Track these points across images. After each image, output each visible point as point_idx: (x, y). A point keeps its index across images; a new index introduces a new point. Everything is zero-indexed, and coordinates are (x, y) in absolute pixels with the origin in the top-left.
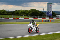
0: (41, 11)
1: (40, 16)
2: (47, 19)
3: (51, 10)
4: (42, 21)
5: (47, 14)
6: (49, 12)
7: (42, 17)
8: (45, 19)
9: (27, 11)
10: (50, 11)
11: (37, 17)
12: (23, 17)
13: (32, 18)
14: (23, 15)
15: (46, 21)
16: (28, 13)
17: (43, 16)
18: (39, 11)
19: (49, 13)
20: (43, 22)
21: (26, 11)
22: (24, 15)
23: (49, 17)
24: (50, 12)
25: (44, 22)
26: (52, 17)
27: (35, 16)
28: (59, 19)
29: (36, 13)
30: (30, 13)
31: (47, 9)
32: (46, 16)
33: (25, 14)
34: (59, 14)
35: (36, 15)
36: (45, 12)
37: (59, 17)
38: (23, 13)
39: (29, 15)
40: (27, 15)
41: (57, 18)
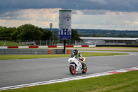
0: (46, 29)
1: (43, 42)
2: (60, 47)
3: (70, 26)
4: (49, 52)
5: (61, 35)
6: (64, 32)
7: (48, 44)
8: (56, 47)
9: (14, 28)
10: (66, 28)
11: (38, 44)
13: (26, 45)
14: (4, 40)
15: (57, 52)
16: (17, 34)
17: (52, 40)
18: (40, 29)
19: (65, 34)
20: (50, 55)
21: (11, 30)
22: (8, 40)
23: (65, 43)
24: (67, 32)
25: (52, 54)
26: (72, 43)
27: (32, 40)
28: (88, 46)
29: (35, 33)
30: (21, 34)
31: (60, 25)
32: (56, 39)
33: (10, 36)
34: (87, 34)
35: (36, 39)
36: (56, 32)
37: (88, 43)
38: (4, 35)
39: (19, 38)
40: (14, 39)
41: (83, 44)
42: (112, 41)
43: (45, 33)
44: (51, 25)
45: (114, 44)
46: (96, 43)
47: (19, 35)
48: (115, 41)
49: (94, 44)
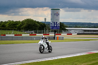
0: (42, 22)
1: (40, 31)
2: (52, 35)
3: (58, 20)
5: (52, 27)
6: (54, 24)
7: (43, 32)
8: (49, 35)
9: (19, 22)
10: (56, 21)
11: (36, 32)
12: (13, 32)
14: (12, 30)
15: (49, 38)
16: (21, 26)
17: (46, 30)
18: (38, 22)
19: (55, 25)
21: (17, 23)
22: (15, 30)
23: (55, 32)
26: (60, 32)
27: (32, 30)
28: (71, 34)
29: (34, 25)
30: (24, 25)
31: (51, 19)
33: (16, 27)
34: (71, 26)
35: (35, 29)
36: (49, 24)
37: (71, 32)
38: (12, 26)
39: (22, 29)
40: (19, 29)
41: (68, 32)
42: (88, 31)
43: (41, 25)
44: (45, 19)
45: (90, 33)
46: (77, 32)
47: (22, 27)
48: (91, 31)
49: (76, 33)
